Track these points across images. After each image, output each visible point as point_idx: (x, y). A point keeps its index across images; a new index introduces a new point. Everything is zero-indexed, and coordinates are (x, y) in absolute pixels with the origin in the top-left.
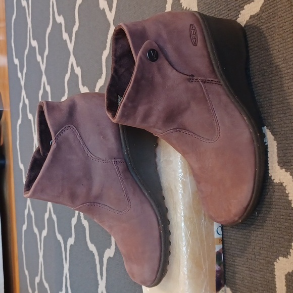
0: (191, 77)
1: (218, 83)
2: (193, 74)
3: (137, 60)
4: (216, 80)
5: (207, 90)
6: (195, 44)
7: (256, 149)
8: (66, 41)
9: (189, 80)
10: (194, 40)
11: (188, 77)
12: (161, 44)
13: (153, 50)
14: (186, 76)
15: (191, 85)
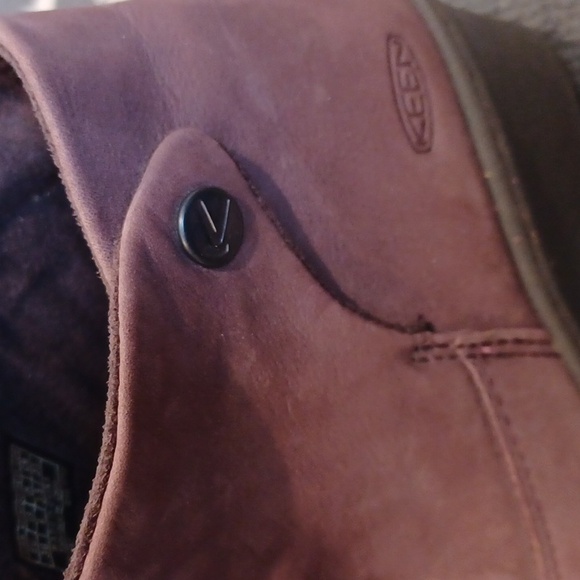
0: (419, 338)
2: (430, 317)
3: (116, 272)
4: (537, 334)
5: (498, 401)
6: (422, 146)
9: (411, 357)
10: (416, 122)
11: (406, 340)
12: (248, 148)
14: (397, 335)
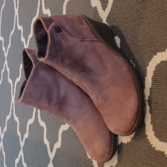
1: (100, 42)
7: (133, 74)
8: (23, 42)
13: (58, 27)
15: (84, 43)
